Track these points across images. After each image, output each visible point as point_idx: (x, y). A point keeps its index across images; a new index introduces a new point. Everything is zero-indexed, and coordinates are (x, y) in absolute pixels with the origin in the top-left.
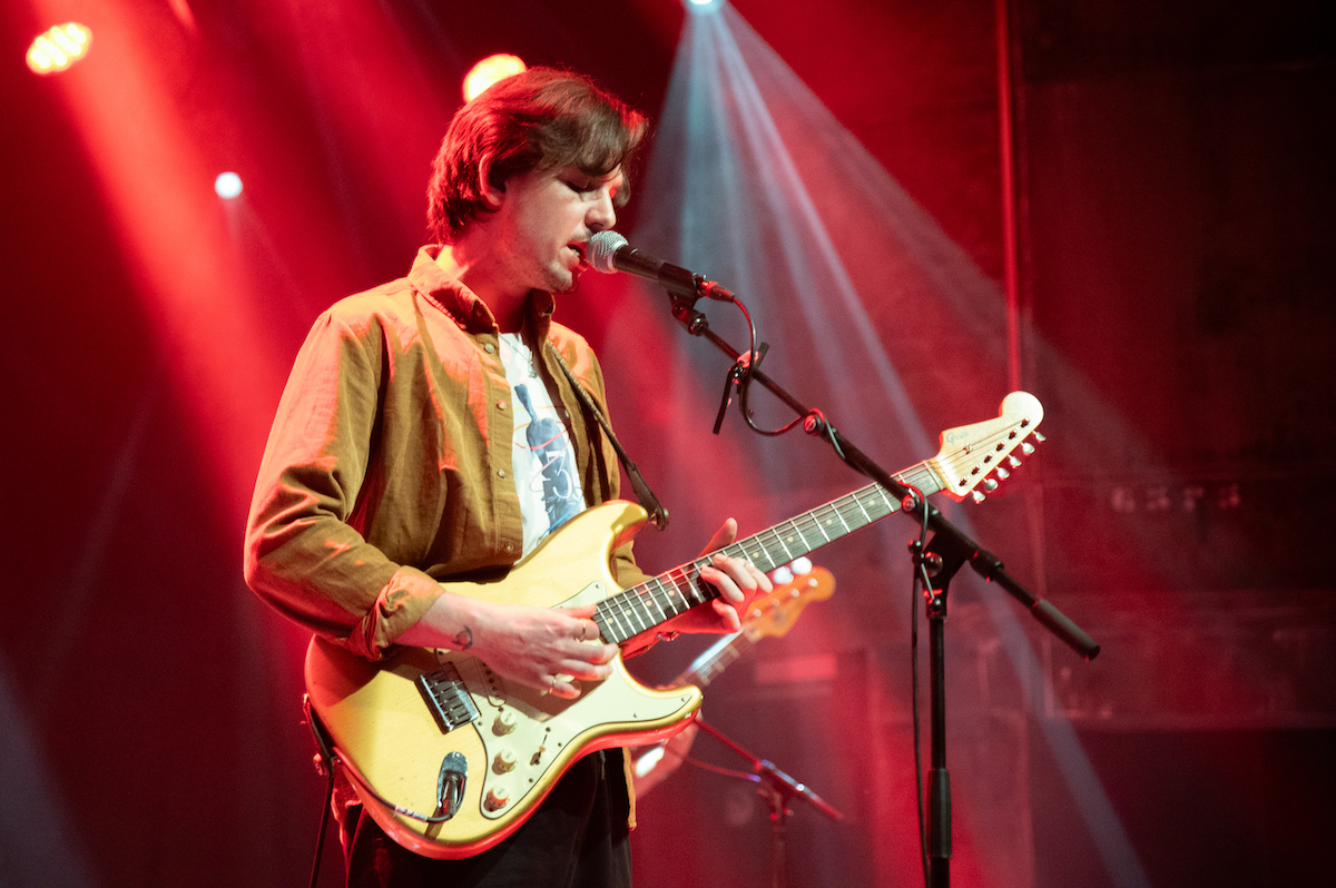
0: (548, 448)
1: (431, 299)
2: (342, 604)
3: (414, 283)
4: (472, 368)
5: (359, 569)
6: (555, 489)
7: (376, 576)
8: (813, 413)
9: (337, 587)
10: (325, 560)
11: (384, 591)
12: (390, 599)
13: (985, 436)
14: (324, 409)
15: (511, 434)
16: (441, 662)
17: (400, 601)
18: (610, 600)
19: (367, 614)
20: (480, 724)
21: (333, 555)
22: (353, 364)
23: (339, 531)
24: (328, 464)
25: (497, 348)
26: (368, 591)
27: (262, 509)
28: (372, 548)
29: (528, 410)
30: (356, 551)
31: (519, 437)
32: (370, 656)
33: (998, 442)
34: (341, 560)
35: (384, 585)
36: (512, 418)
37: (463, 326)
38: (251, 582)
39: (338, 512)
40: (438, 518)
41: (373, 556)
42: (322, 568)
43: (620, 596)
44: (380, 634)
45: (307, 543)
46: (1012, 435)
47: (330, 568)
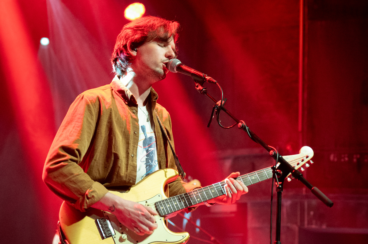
0: (150, 147)
1: (117, 93)
2: (74, 193)
3: (112, 86)
4: (127, 118)
5: (82, 181)
6: (150, 161)
7: (86, 184)
8: (241, 122)
9: (73, 187)
10: (70, 177)
11: (88, 190)
12: (90, 193)
13: (294, 160)
14: (77, 128)
15: (138, 143)
16: (104, 215)
17: (93, 194)
18: (163, 201)
19: (82, 197)
20: (115, 237)
21: (72, 176)
22: (89, 113)
23: (76, 167)
24: (75, 147)
25: (137, 112)
26: (83, 189)
27: (51, 158)
28: (86, 175)
29: (144, 134)
30: (80, 175)
31: (141, 143)
32: (81, 211)
33: (298, 162)
34: (75, 178)
35: (88, 188)
36: (139, 137)
37: (126, 103)
38: (44, 180)
39: (76, 162)
40: (110, 169)
41: (85, 177)
42: (69, 180)
43: (166, 200)
44: (85, 204)
45: (65, 170)
46: (303, 160)
47: (71, 180)
